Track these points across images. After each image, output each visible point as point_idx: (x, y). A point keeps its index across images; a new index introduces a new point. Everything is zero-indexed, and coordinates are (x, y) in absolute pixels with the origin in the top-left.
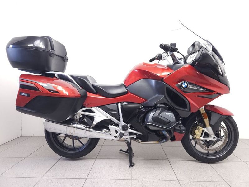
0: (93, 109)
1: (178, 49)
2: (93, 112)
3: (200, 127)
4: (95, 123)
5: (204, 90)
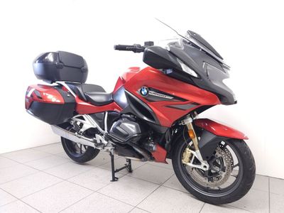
0: (84, 116)
1: (153, 43)
2: (84, 119)
3: (188, 149)
4: (82, 130)
5: (171, 98)
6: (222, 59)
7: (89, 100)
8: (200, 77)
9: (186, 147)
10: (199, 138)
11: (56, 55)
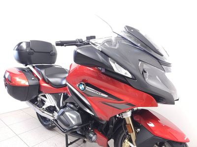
0: (46, 95)
2: (46, 98)
3: (126, 141)
4: (44, 107)
5: (106, 96)
6: (162, 55)
7: (49, 83)
8: (135, 77)
9: (125, 139)
10: (139, 130)
11: (28, 44)
